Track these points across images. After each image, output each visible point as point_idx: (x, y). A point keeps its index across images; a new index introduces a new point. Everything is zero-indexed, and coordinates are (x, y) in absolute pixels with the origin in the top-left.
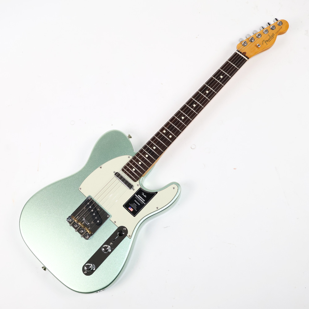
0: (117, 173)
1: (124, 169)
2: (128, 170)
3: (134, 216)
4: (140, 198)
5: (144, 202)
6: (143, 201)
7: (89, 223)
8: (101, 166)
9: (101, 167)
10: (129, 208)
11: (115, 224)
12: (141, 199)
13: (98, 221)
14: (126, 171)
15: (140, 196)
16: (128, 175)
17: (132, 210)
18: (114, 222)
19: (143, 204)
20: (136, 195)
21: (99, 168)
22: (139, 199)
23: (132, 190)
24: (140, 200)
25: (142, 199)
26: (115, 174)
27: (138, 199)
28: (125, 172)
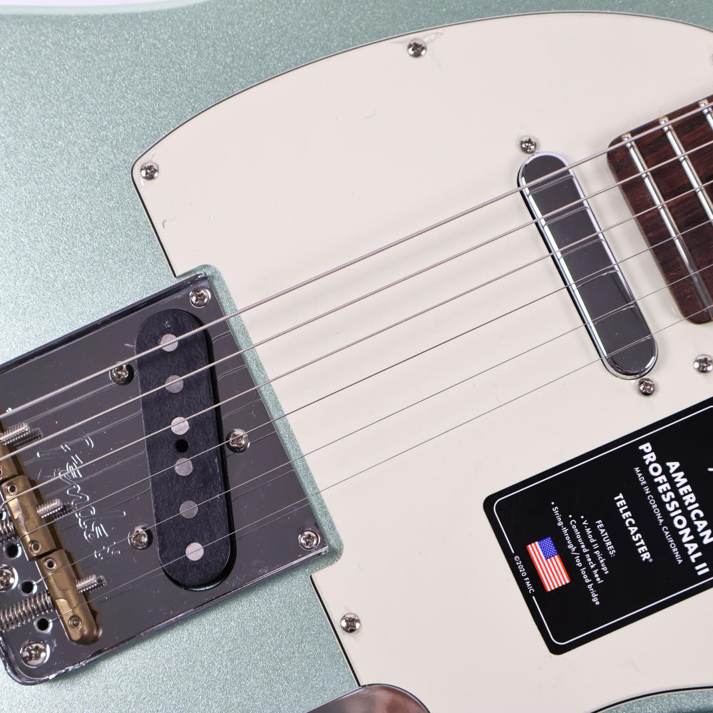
0: (551, 163)
1: (635, 155)
2: (671, 180)
3: (555, 650)
4: (679, 498)
5: (701, 548)
6: (698, 539)
7: (99, 531)
8: (421, 37)
9: (417, 49)
10: (535, 549)
11: (345, 638)
12: (686, 514)
13: (195, 552)
14: (650, 184)
15: (680, 478)
16: (652, 229)
17: (553, 574)
18: (336, 618)
19: (689, 566)
20: (646, 447)
21: (396, 49)
22: (662, 505)
23: (631, 384)
24: (668, 520)
25: (696, 511)
26: (530, 171)
27: (657, 496)
28: (635, 194)
